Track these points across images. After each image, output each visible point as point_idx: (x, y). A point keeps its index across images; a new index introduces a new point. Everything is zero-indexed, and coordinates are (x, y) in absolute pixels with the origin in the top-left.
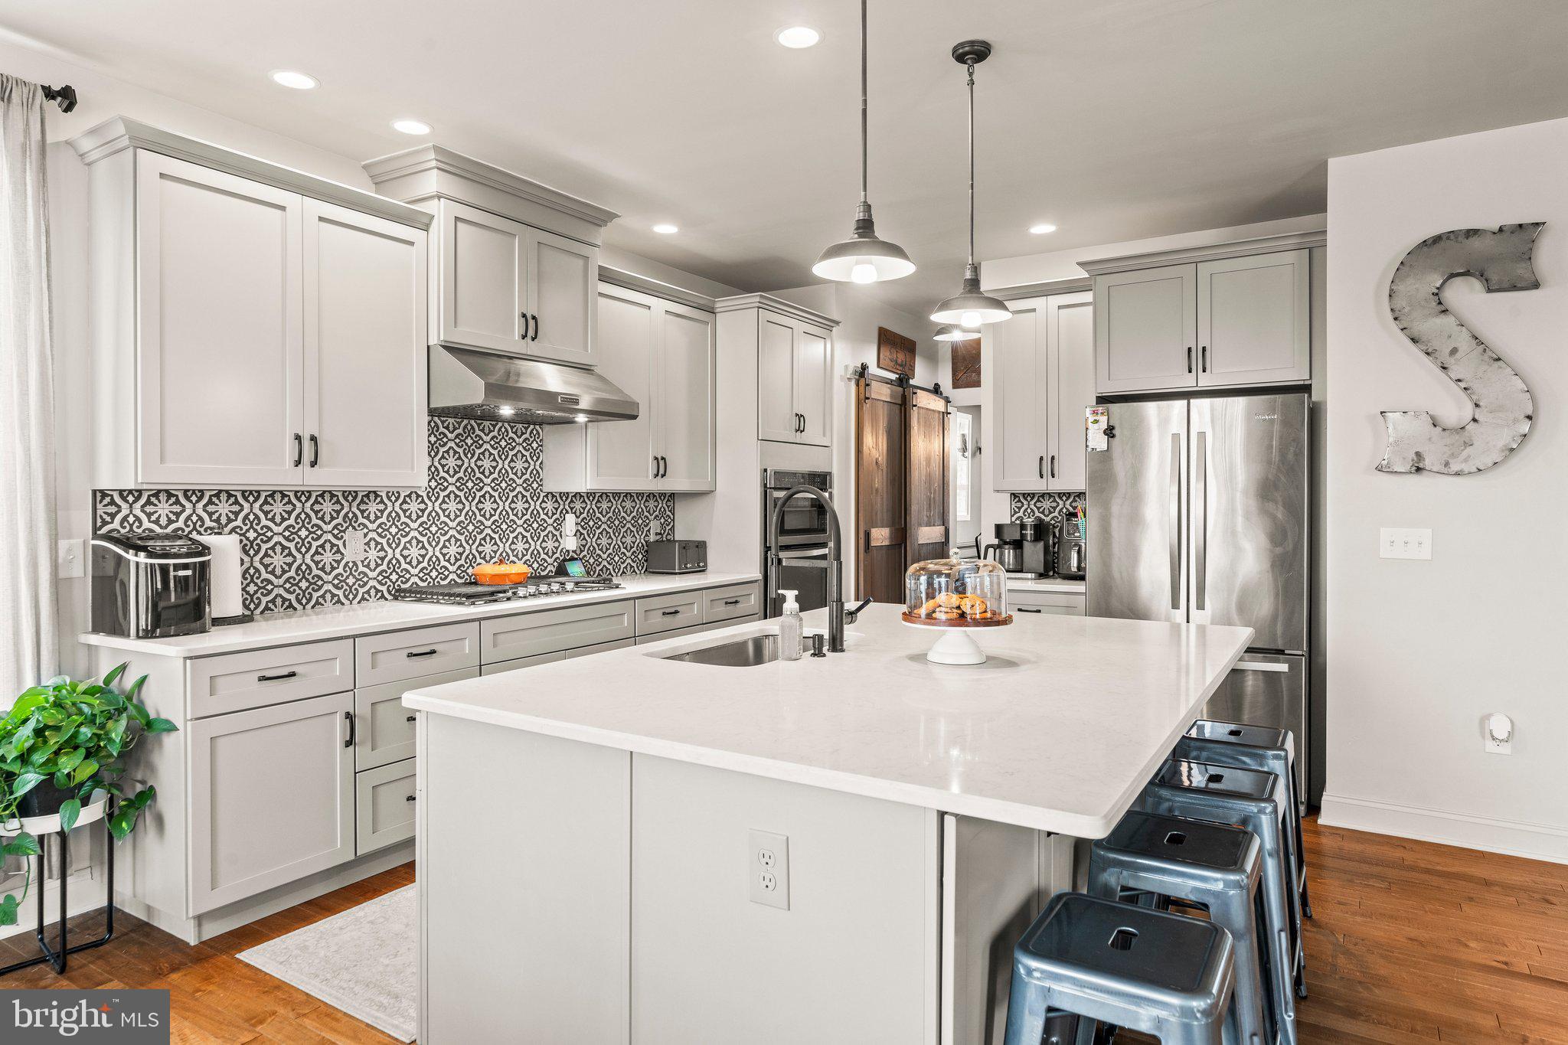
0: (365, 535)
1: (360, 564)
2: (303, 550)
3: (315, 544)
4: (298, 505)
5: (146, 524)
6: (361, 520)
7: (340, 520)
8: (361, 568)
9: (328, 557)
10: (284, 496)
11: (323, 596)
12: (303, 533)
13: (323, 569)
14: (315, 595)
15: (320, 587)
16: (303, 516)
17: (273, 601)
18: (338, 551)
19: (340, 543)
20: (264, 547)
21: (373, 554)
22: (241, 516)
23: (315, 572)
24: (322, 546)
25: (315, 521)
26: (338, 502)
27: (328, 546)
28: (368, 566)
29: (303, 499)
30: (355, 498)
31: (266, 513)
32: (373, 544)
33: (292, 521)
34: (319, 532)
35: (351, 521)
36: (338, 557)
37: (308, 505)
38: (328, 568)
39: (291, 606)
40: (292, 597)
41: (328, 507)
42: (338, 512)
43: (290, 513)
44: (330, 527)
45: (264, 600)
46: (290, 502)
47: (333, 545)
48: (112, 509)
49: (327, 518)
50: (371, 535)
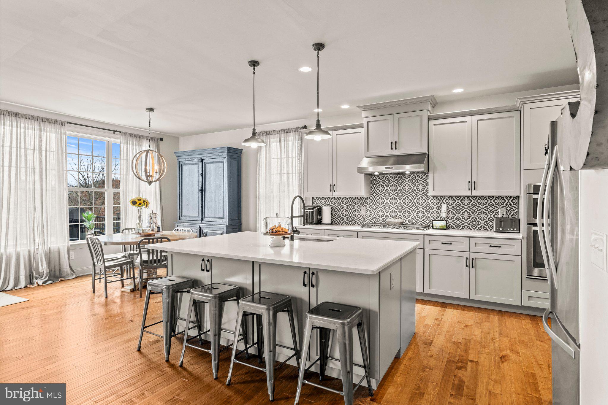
0: (366, 208)
1: (365, 216)
2: (350, 211)
3: (353, 210)
4: (350, 200)
5: (320, 204)
6: (365, 204)
7: (360, 204)
8: (365, 217)
9: (356, 213)
10: (346, 198)
11: (355, 223)
12: (351, 207)
13: (355, 216)
14: (353, 222)
15: (354, 220)
16: (350, 203)
17: (344, 222)
18: (359, 212)
19: (359, 210)
20: (342, 210)
21: (368, 213)
22: (337, 203)
23: (353, 216)
24: (355, 210)
25: (353, 204)
26: (359, 200)
27: (356, 210)
28: (367, 216)
29: (351, 199)
30: (364, 199)
31: (342, 202)
32: (368, 211)
33: (348, 204)
34: (354, 207)
35: (362, 205)
36: (359, 213)
37: (352, 200)
38: (356, 216)
39: (347, 224)
40: (348, 222)
41: (356, 201)
42: (359, 202)
43: (347, 202)
44: (357, 206)
45: (342, 222)
46: (348, 200)
47: (358, 210)
48: (315, 201)
49: (356, 204)
50: (368, 208)
